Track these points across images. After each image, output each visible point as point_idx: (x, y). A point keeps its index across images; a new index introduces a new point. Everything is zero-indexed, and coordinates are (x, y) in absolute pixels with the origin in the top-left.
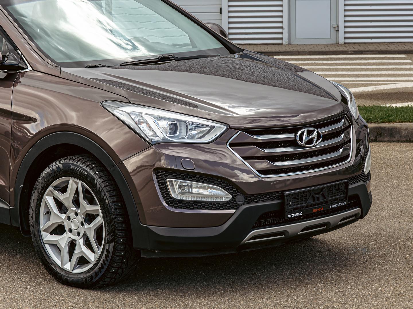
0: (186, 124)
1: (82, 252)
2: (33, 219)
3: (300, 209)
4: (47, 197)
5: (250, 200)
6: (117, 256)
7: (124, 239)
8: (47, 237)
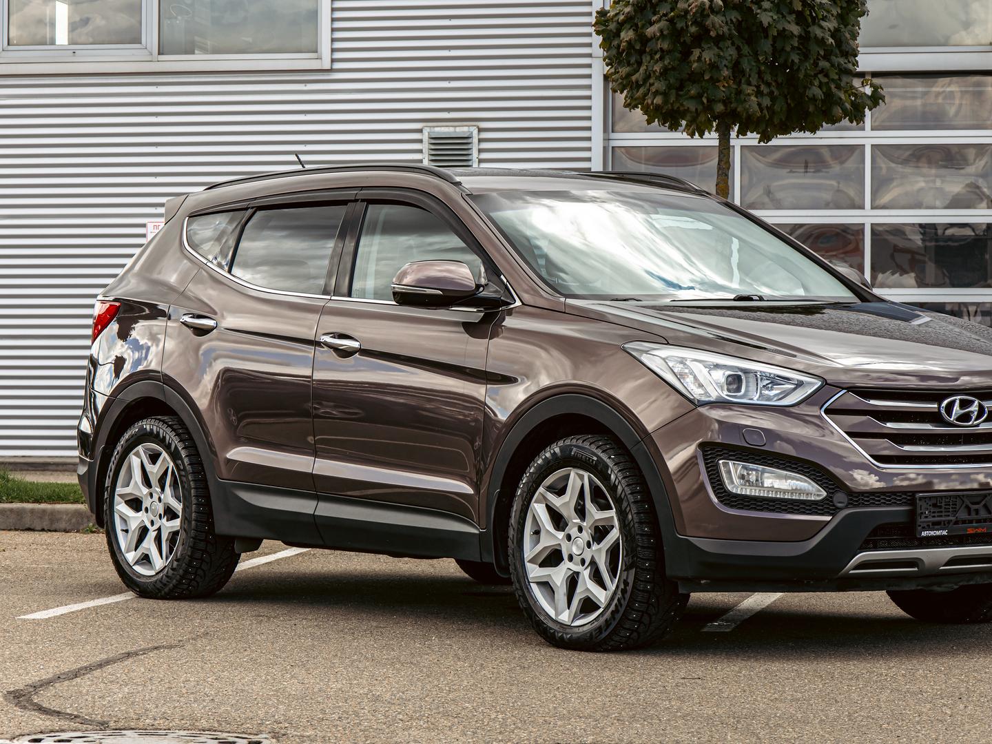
0: (756, 376)
1: (588, 589)
2: (513, 543)
3: (945, 525)
4: (535, 505)
5: (857, 501)
6: (639, 590)
7: (653, 562)
8: (534, 572)
